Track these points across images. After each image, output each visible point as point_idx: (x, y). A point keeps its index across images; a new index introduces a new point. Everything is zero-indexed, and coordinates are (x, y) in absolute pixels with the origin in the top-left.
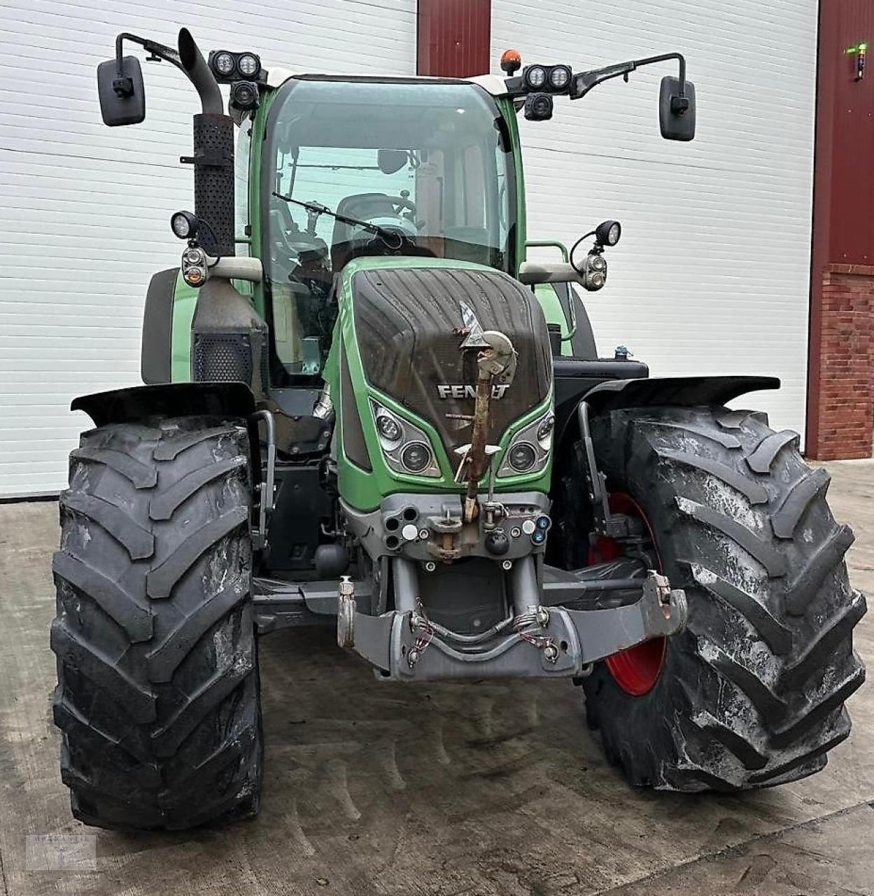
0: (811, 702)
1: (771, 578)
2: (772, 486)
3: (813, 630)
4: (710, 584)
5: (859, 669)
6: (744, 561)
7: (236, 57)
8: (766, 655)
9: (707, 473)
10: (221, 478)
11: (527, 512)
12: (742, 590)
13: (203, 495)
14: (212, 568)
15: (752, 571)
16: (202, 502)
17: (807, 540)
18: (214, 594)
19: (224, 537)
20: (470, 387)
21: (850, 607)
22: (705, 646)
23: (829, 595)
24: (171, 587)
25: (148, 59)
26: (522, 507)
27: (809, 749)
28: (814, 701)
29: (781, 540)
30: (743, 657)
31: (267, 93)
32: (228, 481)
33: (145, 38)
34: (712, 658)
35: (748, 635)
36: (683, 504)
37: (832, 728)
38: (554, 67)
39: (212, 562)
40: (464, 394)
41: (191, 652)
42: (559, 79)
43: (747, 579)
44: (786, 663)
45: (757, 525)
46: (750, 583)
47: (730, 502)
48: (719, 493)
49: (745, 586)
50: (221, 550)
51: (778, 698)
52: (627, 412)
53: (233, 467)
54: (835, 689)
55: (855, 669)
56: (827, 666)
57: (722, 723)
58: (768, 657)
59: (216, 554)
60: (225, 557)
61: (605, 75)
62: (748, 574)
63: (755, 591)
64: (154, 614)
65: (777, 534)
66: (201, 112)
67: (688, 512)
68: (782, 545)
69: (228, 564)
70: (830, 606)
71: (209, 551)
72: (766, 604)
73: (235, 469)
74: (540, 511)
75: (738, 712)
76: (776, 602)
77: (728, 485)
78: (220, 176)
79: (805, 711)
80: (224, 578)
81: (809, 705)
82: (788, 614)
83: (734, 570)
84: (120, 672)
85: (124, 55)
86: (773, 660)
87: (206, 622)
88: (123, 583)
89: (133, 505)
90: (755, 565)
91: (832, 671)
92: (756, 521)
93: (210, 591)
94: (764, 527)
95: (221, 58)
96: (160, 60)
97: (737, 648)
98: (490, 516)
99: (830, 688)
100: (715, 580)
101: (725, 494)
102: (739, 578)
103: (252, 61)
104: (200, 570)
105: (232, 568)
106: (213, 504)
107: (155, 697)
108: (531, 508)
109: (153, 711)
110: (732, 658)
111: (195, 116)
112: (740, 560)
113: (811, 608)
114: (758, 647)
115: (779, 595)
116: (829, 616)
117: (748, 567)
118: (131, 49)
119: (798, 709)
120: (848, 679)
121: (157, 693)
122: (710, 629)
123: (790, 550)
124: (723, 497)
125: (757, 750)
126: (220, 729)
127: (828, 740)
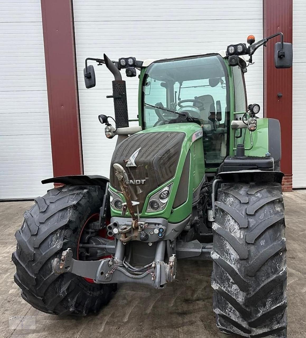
0: (261, 312)
1: (241, 259)
2: (253, 220)
3: (259, 283)
4: (216, 259)
5: (283, 302)
6: (232, 251)
7: (126, 59)
8: (238, 291)
9: (228, 213)
10: (66, 209)
11: (157, 225)
12: (229, 263)
13: (57, 214)
14: (53, 239)
15: (234, 255)
16: (55, 218)
17: (262, 244)
18: (52, 248)
19: (58, 229)
20: (132, 181)
21: (278, 275)
22: (213, 283)
23: (268, 269)
24: (39, 244)
25: (98, 65)
26: (155, 224)
27: (269, 330)
28: (263, 311)
29: (249, 244)
30: (229, 290)
31: (143, 69)
32: (68, 210)
33: (96, 58)
34: (216, 288)
35: (231, 281)
36: (214, 226)
37: (279, 323)
38: (238, 45)
39: (54, 237)
40: (130, 183)
41: (43, 266)
42: (240, 49)
43: (232, 259)
44: (247, 295)
45: (240, 237)
46: (233, 260)
47: (233, 226)
48: (230, 222)
49: (231, 261)
50: (57, 234)
51: (245, 308)
52: (225, 184)
53: (70, 205)
54: (272, 308)
55: (282, 301)
56: (267, 298)
57: (225, 314)
58: (239, 291)
59: (55, 235)
60: (58, 236)
61: (258, 45)
62: (232, 257)
63: (234, 264)
64: (34, 252)
65: (247, 241)
66: (114, 80)
67: (214, 229)
68: (249, 246)
69: (59, 238)
70: (268, 274)
71: (52, 234)
72: (238, 269)
73: (71, 206)
74: (162, 225)
75: (231, 311)
76: (243, 269)
77: (234, 219)
78: (119, 101)
79: (259, 315)
80: (57, 242)
81: (261, 313)
82: (247, 275)
83: (227, 254)
84: (26, 269)
85: (88, 65)
86: (241, 293)
87: (48, 257)
88: (28, 242)
89: (37, 217)
90: (236, 253)
91: (270, 301)
92: (240, 235)
93: (51, 247)
94: (243, 238)
95: (121, 61)
96: (102, 65)
97: (227, 286)
98: (140, 227)
99: (270, 307)
100: (218, 258)
101: (232, 222)
102: (229, 258)
103: (132, 60)
104: (49, 240)
105: (60, 239)
106: (59, 218)
107: (35, 278)
108: (159, 224)
109: (35, 282)
110: (224, 290)
111: (113, 81)
112: (230, 250)
113: (258, 274)
114: (235, 287)
115: (244, 267)
116: (268, 278)
117: (233, 254)
118: (90, 63)
119: (256, 314)
120: (278, 305)
121: (36, 276)
122: (218, 277)
123: (252, 248)
124: (231, 224)
125: (244, 326)
126: (56, 290)
127: (277, 328)
